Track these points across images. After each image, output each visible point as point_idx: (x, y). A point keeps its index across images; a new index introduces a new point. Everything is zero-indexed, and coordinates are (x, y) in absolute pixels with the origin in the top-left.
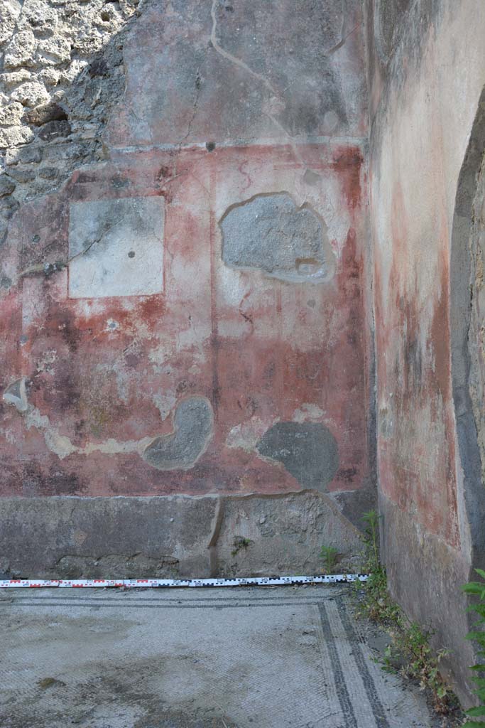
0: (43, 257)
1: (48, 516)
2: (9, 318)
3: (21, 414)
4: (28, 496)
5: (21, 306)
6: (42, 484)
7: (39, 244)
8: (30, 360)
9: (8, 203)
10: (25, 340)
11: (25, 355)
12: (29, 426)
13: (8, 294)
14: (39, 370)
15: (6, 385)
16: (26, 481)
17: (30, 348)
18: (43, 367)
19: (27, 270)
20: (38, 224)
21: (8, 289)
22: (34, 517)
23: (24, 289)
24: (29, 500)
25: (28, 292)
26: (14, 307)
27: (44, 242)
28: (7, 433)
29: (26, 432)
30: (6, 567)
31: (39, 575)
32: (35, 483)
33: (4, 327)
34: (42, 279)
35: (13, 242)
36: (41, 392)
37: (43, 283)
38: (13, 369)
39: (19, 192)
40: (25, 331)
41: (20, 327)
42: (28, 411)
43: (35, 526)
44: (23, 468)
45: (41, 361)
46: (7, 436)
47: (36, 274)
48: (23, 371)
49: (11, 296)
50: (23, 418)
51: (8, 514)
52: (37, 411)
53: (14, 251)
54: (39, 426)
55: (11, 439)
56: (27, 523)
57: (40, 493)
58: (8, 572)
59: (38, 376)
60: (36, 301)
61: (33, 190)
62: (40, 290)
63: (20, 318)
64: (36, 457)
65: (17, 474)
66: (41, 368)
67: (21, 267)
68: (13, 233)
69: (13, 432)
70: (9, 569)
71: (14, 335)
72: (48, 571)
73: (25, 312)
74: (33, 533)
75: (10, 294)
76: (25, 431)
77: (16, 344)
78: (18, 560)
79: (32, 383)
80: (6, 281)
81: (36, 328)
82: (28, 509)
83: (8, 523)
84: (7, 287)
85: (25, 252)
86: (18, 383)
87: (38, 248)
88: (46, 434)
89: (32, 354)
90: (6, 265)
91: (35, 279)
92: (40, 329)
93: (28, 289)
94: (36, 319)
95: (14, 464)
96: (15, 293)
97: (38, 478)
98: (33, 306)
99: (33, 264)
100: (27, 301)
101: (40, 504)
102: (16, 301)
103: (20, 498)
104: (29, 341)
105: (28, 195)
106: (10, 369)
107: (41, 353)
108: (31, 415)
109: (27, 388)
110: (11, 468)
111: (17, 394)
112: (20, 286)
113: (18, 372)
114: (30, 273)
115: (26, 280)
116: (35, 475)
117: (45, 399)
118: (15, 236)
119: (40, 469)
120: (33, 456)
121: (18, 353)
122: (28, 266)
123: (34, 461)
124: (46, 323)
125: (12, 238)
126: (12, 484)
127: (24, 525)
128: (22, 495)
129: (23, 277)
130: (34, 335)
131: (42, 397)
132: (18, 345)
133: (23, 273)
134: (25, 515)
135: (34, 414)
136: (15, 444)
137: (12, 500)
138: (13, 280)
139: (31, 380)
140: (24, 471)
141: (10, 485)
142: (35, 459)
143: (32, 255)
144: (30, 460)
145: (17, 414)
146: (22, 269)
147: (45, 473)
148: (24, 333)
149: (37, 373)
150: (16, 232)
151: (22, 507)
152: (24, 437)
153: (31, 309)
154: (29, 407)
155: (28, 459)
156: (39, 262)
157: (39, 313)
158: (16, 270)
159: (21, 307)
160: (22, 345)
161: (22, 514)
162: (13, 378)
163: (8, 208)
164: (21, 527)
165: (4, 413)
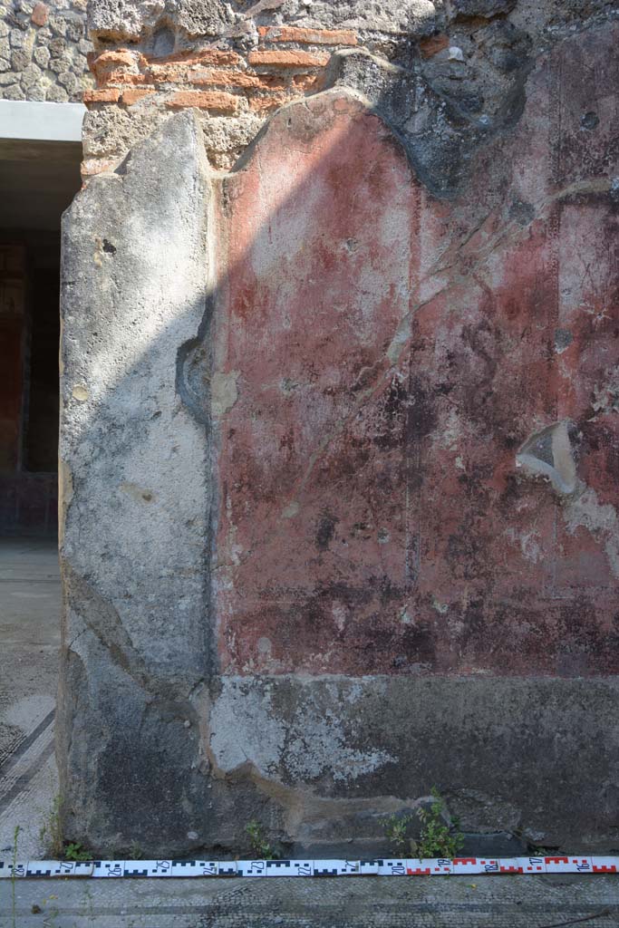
0: (606, 163)
1: (610, 718)
2: (528, 290)
3: (560, 499)
4: (566, 675)
5: (557, 265)
6: (598, 649)
7: (597, 135)
8: (577, 384)
9: (507, 34)
10: (566, 341)
11: (565, 372)
12: (573, 527)
13: (526, 238)
14: (596, 407)
15: (524, 436)
16: (562, 642)
17: (578, 358)
18: (606, 400)
19: (571, 189)
20: (594, 88)
21: (527, 227)
22: (580, 720)
23: (562, 232)
24: (569, 682)
25: (572, 238)
26: (540, 268)
27: (607, 129)
28: (525, 539)
29: (566, 540)
30: (514, 822)
31: (585, 840)
32: (583, 648)
33: (518, 310)
34: (603, 211)
35: (540, 122)
36: (601, 454)
37: (605, 220)
38: (540, 403)
39: (526, 13)
40: (566, 321)
41: (554, 312)
42: (574, 495)
43: (581, 739)
44: (558, 614)
45: (601, 388)
46: (524, 546)
47: (591, 199)
48: (561, 407)
49: (533, 242)
50: (562, 508)
51: (524, 712)
52: (591, 495)
53: (540, 143)
54: (595, 526)
55: (532, 553)
56: (564, 733)
57: (592, 669)
58: (518, 834)
59: (594, 420)
60: (590, 257)
61: (564, 12)
62: (597, 235)
63: (553, 293)
64: (587, 592)
65: (543, 627)
66: (601, 403)
67: (557, 181)
68: (538, 103)
69: (537, 539)
70: (520, 826)
71: (539, 327)
72: (605, 832)
73: (565, 281)
74: (577, 753)
75: (531, 239)
76: (564, 536)
77: (544, 348)
78: (541, 809)
79: (581, 434)
80: (522, 209)
81: (591, 317)
82: (568, 703)
83: (523, 733)
84: (523, 222)
85: (564, 148)
86: (548, 432)
87: (594, 141)
88: (609, 544)
89: (580, 372)
90: (522, 173)
91: (589, 211)
92: (600, 318)
93: (570, 229)
94: (588, 298)
95: (538, 606)
96: (543, 236)
97: (589, 638)
98: (582, 268)
99: (585, 176)
100: (570, 256)
101: (592, 692)
102: (545, 253)
103: (549, 679)
104: (574, 344)
105: (551, 23)
106: (533, 402)
107: (601, 372)
108: (579, 503)
109: (573, 445)
110: (531, 616)
111: (546, 456)
112: (555, 222)
113: (549, 409)
114: (578, 195)
115: (570, 213)
116: (582, 631)
117: (609, 470)
118: (542, 110)
119: (594, 618)
120: (578, 590)
121: (550, 367)
122: (574, 180)
123: (582, 602)
124: (611, 308)
125: (537, 115)
126: (530, 648)
127: (558, 735)
128: (553, 672)
129: (561, 204)
130: (586, 332)
131: (603, 463)
132: (551, 351)
133: (561, 194)
134: (560, 713)
135: (585, 501)
136: (541, 563)
137: (531, 682)
138: (537, 207)
139: (580, 428)
140: (560, 621)
141: (528, 652)
142: (583, 597)
143: (580, 156)
144: (572, 597)
145: (550, 499)
146: (560, 186)
147: (603, 628)
148: (563, 325)
149: (590, 413)
150: (545, 102)
151: (553, 696)
152: (561, 548)
153: (578, 274)
154: (577, 486)
155: (569, 596)
156: (597, 172)
157: (598, 284)
158: (544, 186)
159: (556, 268)
160: (559, 351)
161: (553, 712)
162: (539, 422)
163: (505, 46)
164: (551, 740)
165: (518, 497)
